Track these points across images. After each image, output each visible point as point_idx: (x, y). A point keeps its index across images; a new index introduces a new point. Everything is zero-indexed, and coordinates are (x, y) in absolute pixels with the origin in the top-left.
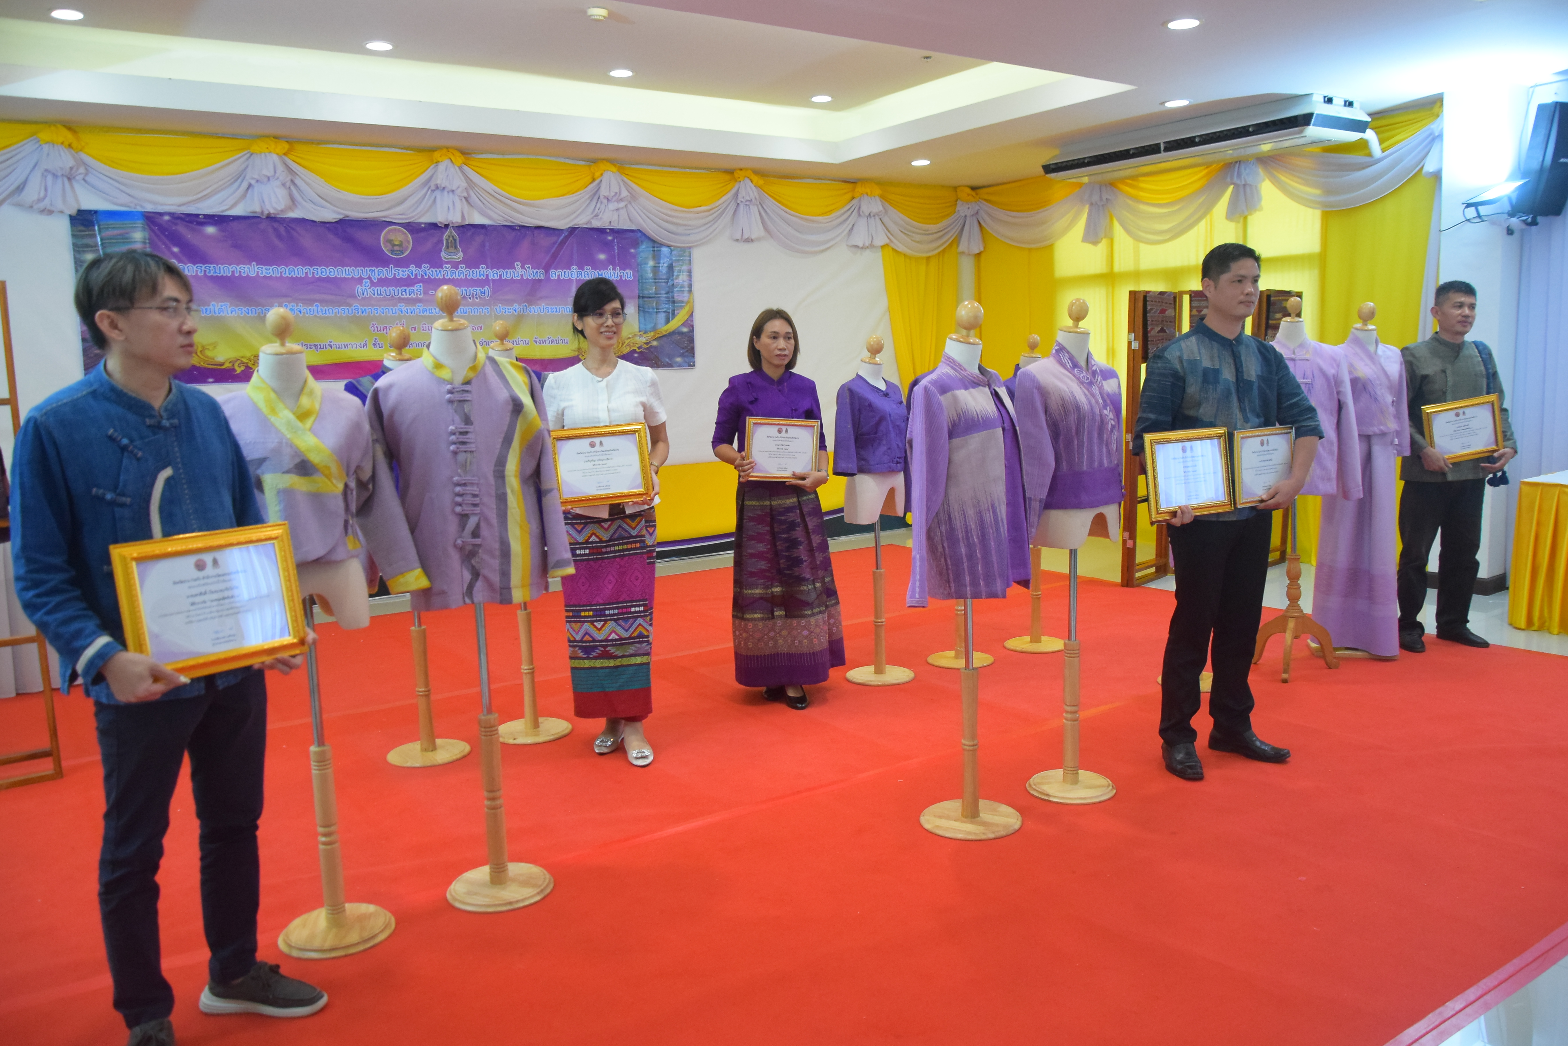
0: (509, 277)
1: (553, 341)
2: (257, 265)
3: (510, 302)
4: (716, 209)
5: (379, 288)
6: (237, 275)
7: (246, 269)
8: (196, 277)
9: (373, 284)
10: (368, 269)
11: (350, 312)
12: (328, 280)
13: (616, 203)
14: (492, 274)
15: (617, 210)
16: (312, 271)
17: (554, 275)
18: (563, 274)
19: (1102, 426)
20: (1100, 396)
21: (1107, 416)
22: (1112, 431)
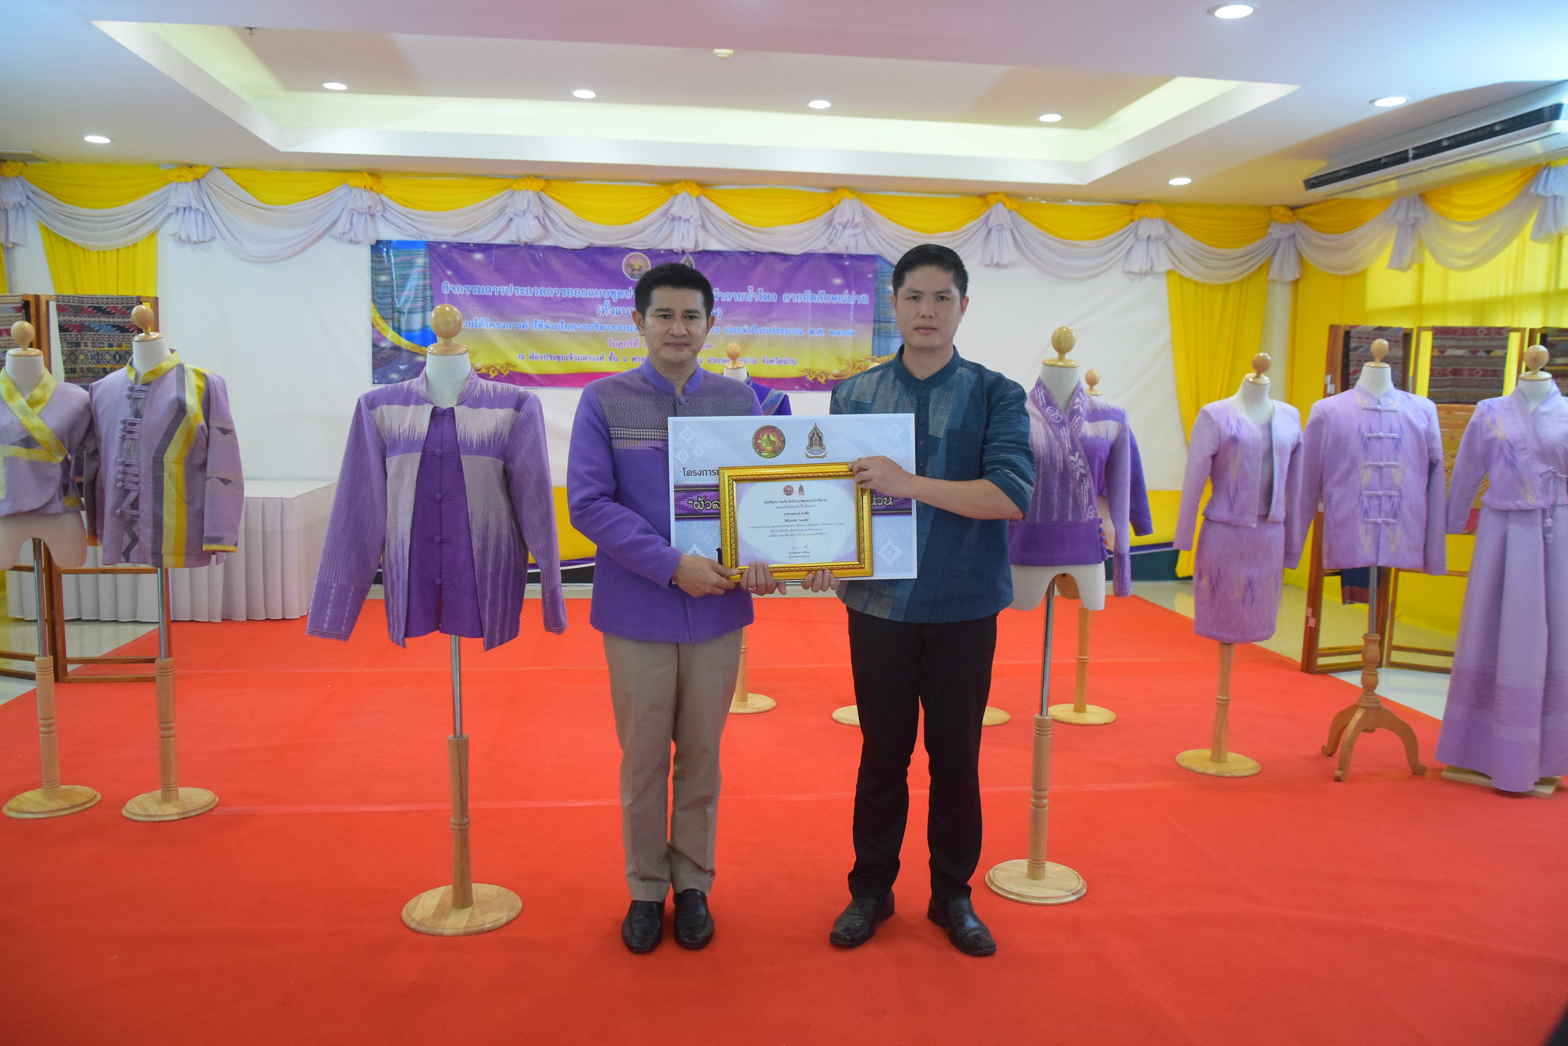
0: (741, 300)
1: (780, 361)
2: (514, 286)
3: (739, 323)
4: (965, 233)
5: (617, 308)
6: (496, 294)
7: (505, 289)
8: (464, 296)
9: (613, 304)
10: (610, 291)
11: (591, 328)
12: (574, 300)
13: (851, 229)
14: (723, 298)
15: (855, 235)
16: (560, 291)
17: (787, 299)
18: (796, 298)
19: (1066, 473)
20: (1069, 439)
21: (1075, 463)
22: (1081, 480)
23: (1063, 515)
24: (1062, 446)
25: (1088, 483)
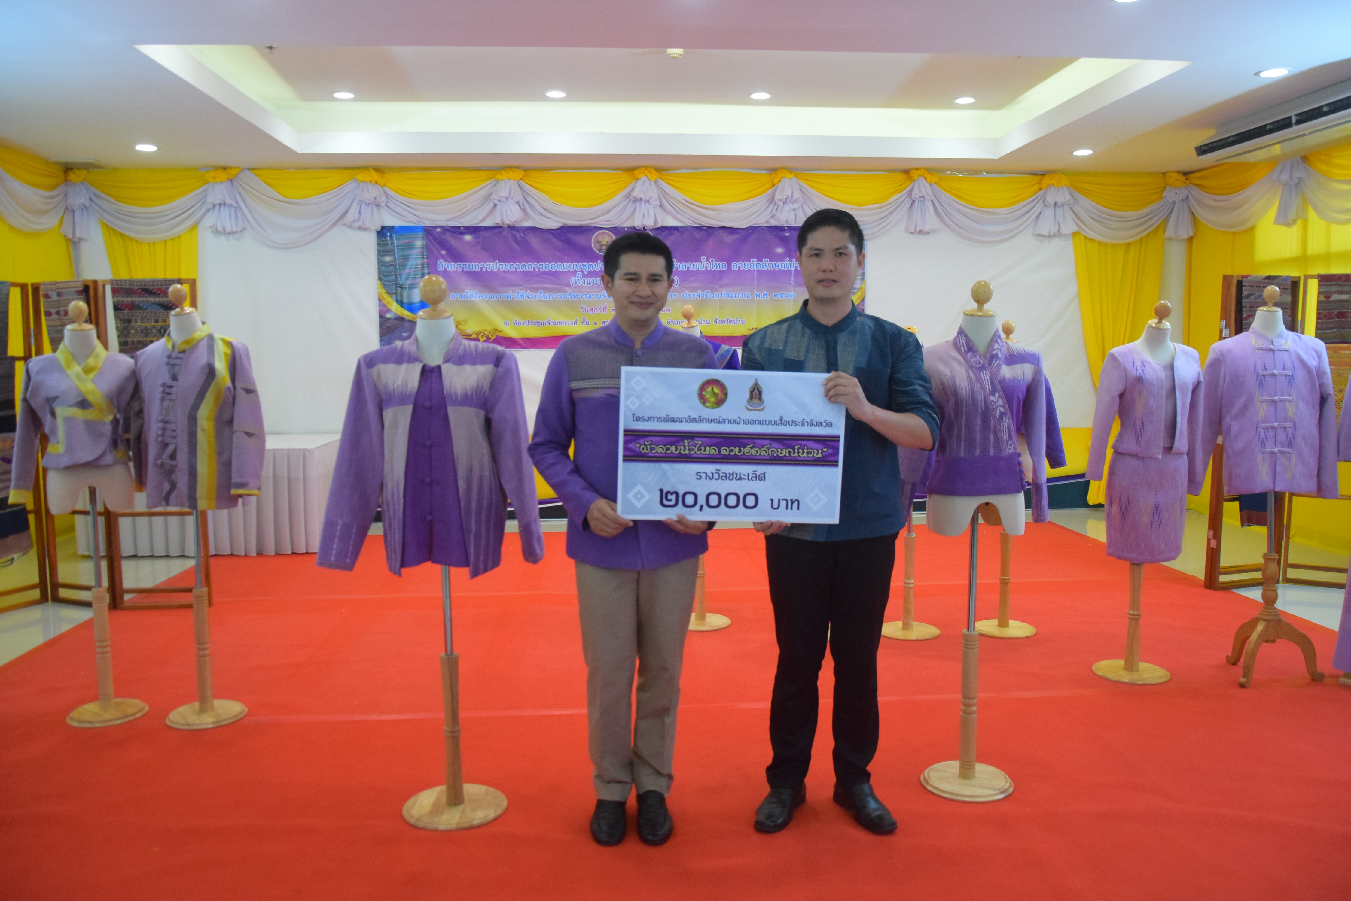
0: (695, 269)
1: (731, 322)
2: (499, 262)
3: (694, 289)
5: (588, 279)
6: (484, 270)
7: (491, 266)
8: (456, 272)
9: (584, 275)
10: (581, 264)
11: (565, 298)
12: (550, 273)
13: (791, 205)
14: (681, 266)
15: (794, 210)
16: (538, 266)
17: (735, 267)
18: (743, 266)
19: (987, 413)
20: (989, 382)
21: (995, 402)
22: (1001, 418)
23: (985, 450)
24: (983, 388)
25: (1007, 421)
